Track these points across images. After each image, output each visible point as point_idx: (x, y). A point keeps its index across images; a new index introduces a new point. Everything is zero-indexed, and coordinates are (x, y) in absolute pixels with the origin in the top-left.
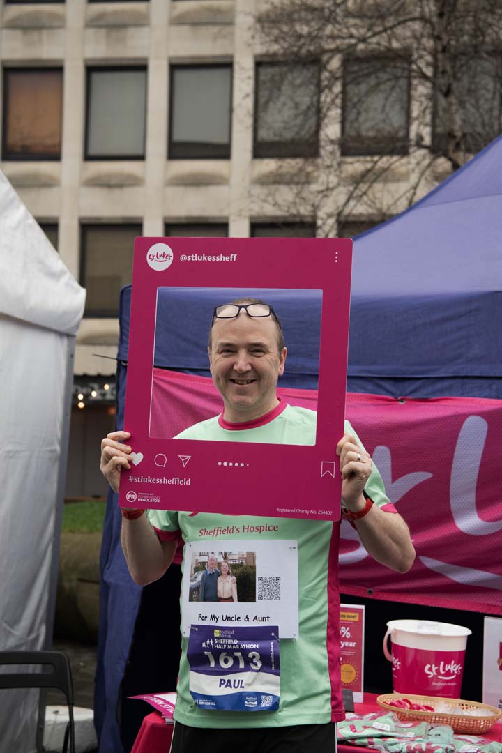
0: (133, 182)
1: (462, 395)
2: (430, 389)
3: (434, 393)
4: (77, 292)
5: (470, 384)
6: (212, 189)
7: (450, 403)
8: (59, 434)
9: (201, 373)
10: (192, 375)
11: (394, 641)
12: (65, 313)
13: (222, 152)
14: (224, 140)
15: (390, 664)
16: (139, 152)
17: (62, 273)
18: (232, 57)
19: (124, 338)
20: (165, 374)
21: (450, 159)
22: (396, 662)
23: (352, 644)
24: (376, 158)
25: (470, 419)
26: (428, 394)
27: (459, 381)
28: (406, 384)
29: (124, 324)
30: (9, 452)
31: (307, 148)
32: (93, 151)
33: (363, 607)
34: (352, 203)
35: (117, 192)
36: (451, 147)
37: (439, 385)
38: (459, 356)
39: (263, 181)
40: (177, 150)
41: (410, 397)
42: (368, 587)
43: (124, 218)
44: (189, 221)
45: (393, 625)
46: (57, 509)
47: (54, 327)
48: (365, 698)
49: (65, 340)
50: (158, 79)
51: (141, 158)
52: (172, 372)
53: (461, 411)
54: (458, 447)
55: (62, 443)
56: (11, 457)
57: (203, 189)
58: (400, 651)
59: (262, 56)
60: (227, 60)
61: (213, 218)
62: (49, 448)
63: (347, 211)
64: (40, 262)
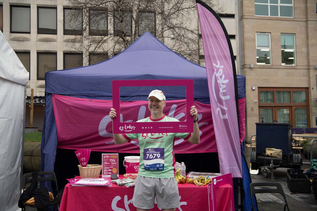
0: (27, 40)
1: (139, 100)
2: (132, 99)
3: (132, 100)
4: (27, 73)
5: (141, 97)
6: (51, 43)
7: (137, 102)
8: (23, 114)
9: (71, 96)
10: (68, 96)
11: (126, 161)
12: (24, 79)
13: (54, 32)
14: (55, 29)
15: (125, 167)
16: (29, 31)
17: (23, 68)
18: (57, 6)
19: (47, 86)
20: (59, 96)
21: (123, 39)
22: (127, 166)
23: (115, 163)
24: (103, 37)
25: (142, 107)
26: (131, 100)
27: (138, 97)
28: (125, 98)
29: (46, 82)
30: (10, 119)
31: (79, 32)
32: (13, 30)
33: (118, 154)
34: (97, 49)
35: (22, 43)
36: (123, 35)
37: (134, 98)
38: (138, 91)
39: (67, 41)
40: (40, 31)
41: (127, 101)
42: (117, 150)
43: (24, 50)
44: (45, 52)
45: (126, 158)
46: (23, 135)
47: (21, 83)
48: (119, 176)
49: (24, 87)
50: (34, 11)
51: (29, 33)
52: (61, 96)
53: (140, 104)
54: (139, 114)
55: (24, 116)
56: (10, 120)
57: (49, 43)
58: (128, 164)
59: (65, 6)
60: (55, 7)
61: (52, 51)
62: (21, 118)
63: (95, 51)
64: (17, 65)
